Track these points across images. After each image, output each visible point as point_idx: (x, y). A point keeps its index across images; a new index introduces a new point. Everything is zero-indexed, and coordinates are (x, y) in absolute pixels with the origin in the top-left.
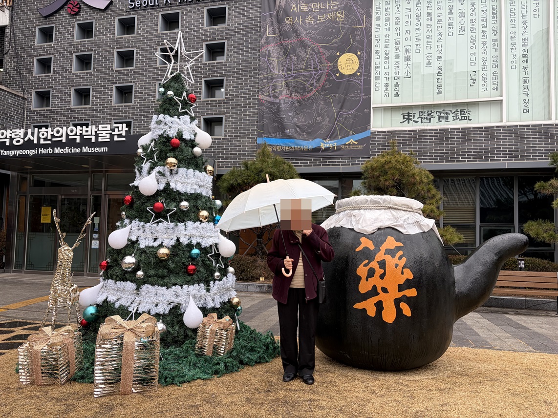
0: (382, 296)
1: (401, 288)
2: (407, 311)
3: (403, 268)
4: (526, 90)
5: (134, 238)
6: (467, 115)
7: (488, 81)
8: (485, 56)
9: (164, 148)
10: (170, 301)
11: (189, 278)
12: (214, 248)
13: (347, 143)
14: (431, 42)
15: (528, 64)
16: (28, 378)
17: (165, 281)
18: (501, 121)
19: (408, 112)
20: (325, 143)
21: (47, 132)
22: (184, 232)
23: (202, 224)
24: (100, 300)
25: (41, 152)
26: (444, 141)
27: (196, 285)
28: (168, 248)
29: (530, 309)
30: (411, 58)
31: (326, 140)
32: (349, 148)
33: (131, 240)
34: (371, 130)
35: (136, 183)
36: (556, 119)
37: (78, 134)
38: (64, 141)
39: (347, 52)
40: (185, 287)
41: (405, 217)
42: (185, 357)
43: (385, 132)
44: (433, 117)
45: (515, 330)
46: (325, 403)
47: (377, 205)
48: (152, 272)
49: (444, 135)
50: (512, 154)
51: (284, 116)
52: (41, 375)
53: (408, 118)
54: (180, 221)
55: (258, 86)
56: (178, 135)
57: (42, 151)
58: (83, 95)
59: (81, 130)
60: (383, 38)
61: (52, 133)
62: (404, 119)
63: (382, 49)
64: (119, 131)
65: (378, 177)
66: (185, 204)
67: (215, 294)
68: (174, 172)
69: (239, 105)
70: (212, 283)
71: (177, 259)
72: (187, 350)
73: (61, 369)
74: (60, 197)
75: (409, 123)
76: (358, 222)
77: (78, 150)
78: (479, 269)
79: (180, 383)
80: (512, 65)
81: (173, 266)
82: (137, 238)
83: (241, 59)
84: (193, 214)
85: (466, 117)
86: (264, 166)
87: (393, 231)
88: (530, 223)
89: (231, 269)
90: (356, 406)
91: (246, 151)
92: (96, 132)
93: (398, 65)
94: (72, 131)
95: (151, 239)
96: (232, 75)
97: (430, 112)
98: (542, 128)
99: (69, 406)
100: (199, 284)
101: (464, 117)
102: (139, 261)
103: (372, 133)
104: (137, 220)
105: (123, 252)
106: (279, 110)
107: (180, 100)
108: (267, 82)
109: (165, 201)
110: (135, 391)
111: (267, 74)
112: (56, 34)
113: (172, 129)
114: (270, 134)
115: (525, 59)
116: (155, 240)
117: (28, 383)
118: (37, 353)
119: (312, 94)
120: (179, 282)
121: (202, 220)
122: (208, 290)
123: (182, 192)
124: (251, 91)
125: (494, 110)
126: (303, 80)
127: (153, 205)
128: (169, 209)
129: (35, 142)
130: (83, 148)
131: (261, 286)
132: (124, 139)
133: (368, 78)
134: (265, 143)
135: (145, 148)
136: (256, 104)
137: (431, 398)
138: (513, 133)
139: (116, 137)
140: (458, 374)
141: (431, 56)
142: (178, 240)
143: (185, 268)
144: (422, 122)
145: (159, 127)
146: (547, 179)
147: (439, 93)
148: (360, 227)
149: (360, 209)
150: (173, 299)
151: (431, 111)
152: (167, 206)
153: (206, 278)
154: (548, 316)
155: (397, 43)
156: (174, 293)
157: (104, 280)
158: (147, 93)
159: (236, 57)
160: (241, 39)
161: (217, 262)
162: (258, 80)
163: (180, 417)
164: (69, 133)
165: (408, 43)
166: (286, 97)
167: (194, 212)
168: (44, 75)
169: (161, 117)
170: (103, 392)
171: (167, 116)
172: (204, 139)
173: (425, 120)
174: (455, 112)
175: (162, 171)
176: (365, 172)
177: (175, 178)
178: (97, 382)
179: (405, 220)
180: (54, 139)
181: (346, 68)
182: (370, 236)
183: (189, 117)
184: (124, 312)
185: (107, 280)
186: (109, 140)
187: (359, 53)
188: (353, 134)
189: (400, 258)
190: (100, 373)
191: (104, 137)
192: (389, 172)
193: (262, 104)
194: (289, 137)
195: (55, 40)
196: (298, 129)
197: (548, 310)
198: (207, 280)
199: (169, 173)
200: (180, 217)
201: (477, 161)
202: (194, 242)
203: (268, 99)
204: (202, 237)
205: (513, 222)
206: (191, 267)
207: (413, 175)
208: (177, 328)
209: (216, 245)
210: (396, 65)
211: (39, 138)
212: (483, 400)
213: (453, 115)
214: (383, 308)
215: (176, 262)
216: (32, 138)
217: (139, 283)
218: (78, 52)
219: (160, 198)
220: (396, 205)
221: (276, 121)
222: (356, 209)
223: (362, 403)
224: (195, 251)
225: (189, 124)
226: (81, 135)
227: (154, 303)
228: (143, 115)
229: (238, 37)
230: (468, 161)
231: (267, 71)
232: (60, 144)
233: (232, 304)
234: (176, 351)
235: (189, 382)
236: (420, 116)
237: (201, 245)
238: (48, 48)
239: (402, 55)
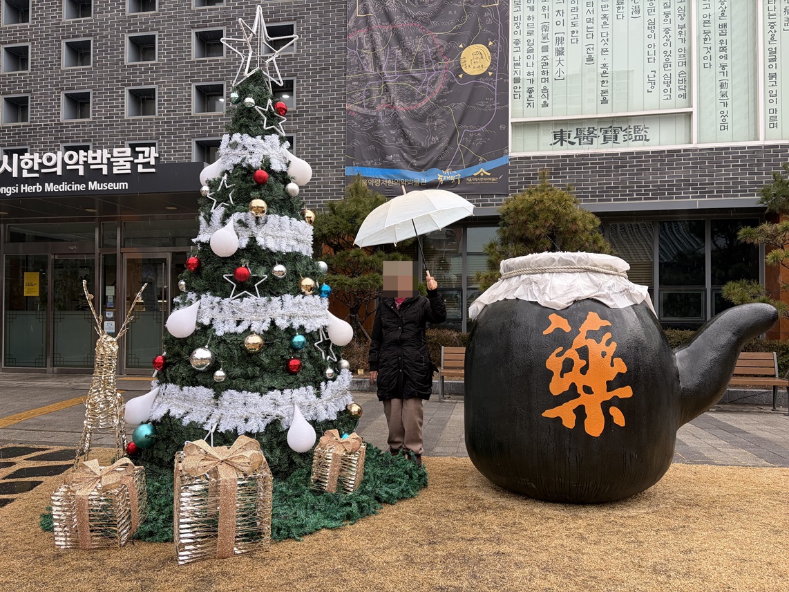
0: (584, 399)
1: (610, 386)
2: (619, 418)
3: (613, 358)
4: (724, 98)
5: (206, 322)
6: (643, 133)
7: (672, 85)
8: (668, 49)
9: (244, 186)
10: (266, 413)
11: (292, 378)
12: (322, 333)
13: (475, 174)
14: (593, 28)
15: (728, 62)
16: (68, 539)
17: (257, 384)
18: (690, 142)
19: (562, 130)
20: (444, 175)
21: (32, 160)
22: (280, 311)
23: (306, 298)
24: (158, 414)
25: (24, 190)
26: (611, 171)
27: (302, 389)
28: (259, 335)
29: (736, 404)
30: (565, 50)
31: (445, 170)
32: (478, 181)
33: (202, 324)
34: (510, 155)
35: (203, 238)
36: (765, 140)
37: (81, 162)
38: (59, 173)
39: (473, 44)
40: (287, 391)
41: (610, 284)
42: (296, 496)
43: (529, 158)
44: (596, 137)
45: (729, 435)
46: (521, 558)
47: (568, 267)
48: (238, 371)
49: (611, 163)
50: (705, 188)
51: (385, 135)
52: (89, 533)
53: (561, 138)
54: (273, 295)
55: (345, 90)
56: (264, 165)
57: (26, 188)
58: (79, 103)
59: (85, 157)
60: (525, 22)
61: (40, 161)
62: (555, 139)
63: (524, 38)
64: (144, 158)
65: (525, 222)
66: (279, 268)
67: (329, 400)
68: (261, 221)
69: (317, 118)
70: (323, 384)
71: (272, 351)
72: (297, 485)
73: (121, 523)
74: (52, 257)
75: (562, 145)
76: (543, 292)
77: (82, 187)
78: (711, 355)
79: (299, 536)
80: (705, 62)
81: (267, 361)
82: (211, 321)
83: (318, 50)
84: (292, 283)
85: (642, 136)
86: (360, 209)
87: (596, 304)
88: (730, 284)
89: (345, 363)
90: (566, 560)
91: (330, 187)
92: (108, 159)
93: (546, 61)
94: (71, 157)
95: (232, 321)
96: (305, 74)
97: (591, 130)
98: (747, 152)
99: (144, 581)
100: (305, 386)
101: (639, 136)
102: (215, 355)
103: (510, 159)
104: (208, 293)
105: (189, 342)
106: (376, 127)
107: (263, 112)
108: (357, 86)
109: (250, 264)
110: (239, 552)
111: (358, 74)
112: (33, 9)
113: (254, 155)
114: (364, 161)
115: (723, 54)
116: (239, 323)
117: (68, 547)
118: (81, 502)
119: (424, 103)
120: (277, 384)
121: (304, 292)
122: (319, 396)
123: (275, 251)
124: (335, 98)
125: (681, 125)
126: (412, 84)
127: (233, 271)
128: (257, 277)
129: (15, 175)
130: (90, 183)
131: (361, 382)
132: (153, 170)
133: (505, 80)
134: (359, 175)
135: (213, 185)
136: (342, 117)
137: (665, 543)
138: (707, 158)
139: (140, 167)
140: (685, 504)
141: (593, 49)
142: (273, 323)
143: (284, 364)
144: (580, 144)
145: (234, 153)
146: (755, 224)
147: (605, 101)
148: (548, 300)
149: (543, 273)
150: (270, 410)
151: (593, 128)
152: (254, 272)
153: (314, 378)
154: (762, 412)
155: (545, 28)
156: (272, 401)
157: (159, 384)
158: (177, 100)
159: (310, 47)
160: (317, 20)
161: (327, 354)
162: (345, 82)
163: (320, 589)
164: (67, 161)
165: (560, 29)
166: (386, 108)
167: (292, 281)
168: (17, 72)
169: (237, 137)
170: (194, 556)
171: (246, 136)
172: (301, 170)
173: (585, 140)
174: (626, 129)
175: (244, 220)
176: (504, 215)
177: (263, 229)
178: (183, 541)
179: (609, 287)
180: (43, 171)
181: (472, 66)
182: (564, 312)
183: (278, 136)
184: (196, 431)
185: (164, 385)
186: (129, 171)
187: (491, 43)
188: (484, 161)
189: (608, 343)
190: (188, 528)
191: (122, 165)
192: (540, 216)
193: (352, 118)
194: (392, 166)
195: (32, 19)
196: (405, 154)
197: (760, 405)
198: (317, 381)
199: (254, 223)
200: (273, 288)
201: (657, 199)
202: (296, 326)
203: (360, 110)
204: (306, 317)
205: (704, 283)
206: (294, 362)
207: (574, 220)
208: (278, 452)
209: (325, 328)
210: (543, 61)
211: (20, 169)
212: (737, 542)
213: (624, 133)
214: (586, 416)
215: (271, 356)
216: (9, 169)
217: (219, 389)
218: (69, 37)
219: (243, 261)
220: (596, 266)
221: (373, 143)
222: (537, 273)
223: (573, 555)
224: (299, 339)
225: (278, 148)
226: (86, 164)
227: (242, 417)
228: (172, 133)
229: (312, 16)
230: (645, 199)
231: (358, 69)
232: (53, 178)
233: (351, 413)
234: (281, 486)
235: (311, 533)
236: (577, 134)
237: (305, 330)
238: (22, 30)
239: (552, 46)
